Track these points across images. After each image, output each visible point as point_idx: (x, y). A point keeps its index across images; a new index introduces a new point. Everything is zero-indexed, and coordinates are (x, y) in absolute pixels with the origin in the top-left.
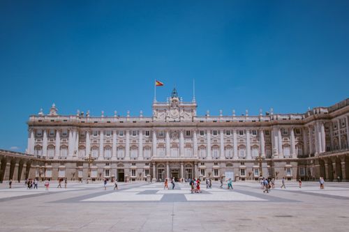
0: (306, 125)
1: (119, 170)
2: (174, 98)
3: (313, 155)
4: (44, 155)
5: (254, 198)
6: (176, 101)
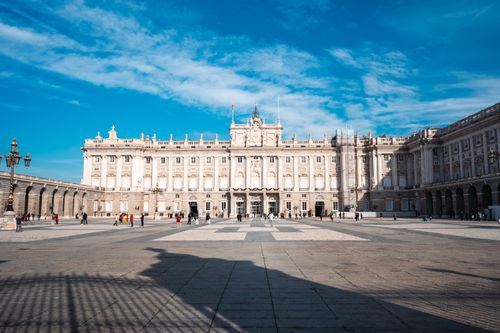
0: (411, 151)
1: (191, 203)
2: (256, 119)
3: (418, 186)
4: (103, 186)
5: (353, 238)
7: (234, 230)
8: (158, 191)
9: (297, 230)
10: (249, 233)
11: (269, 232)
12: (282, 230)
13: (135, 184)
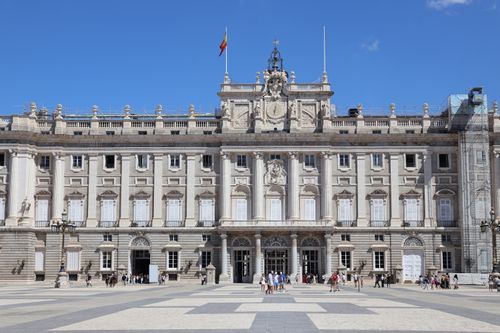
1: (136, 253)
2: (276, 73)
6: (280, 79)
7: (230, 308)
8: (65, 228)
9: (363, 310)
10: (260, 317)
11: (304, 314)
12: (331, 308)
13: (15, 212)
